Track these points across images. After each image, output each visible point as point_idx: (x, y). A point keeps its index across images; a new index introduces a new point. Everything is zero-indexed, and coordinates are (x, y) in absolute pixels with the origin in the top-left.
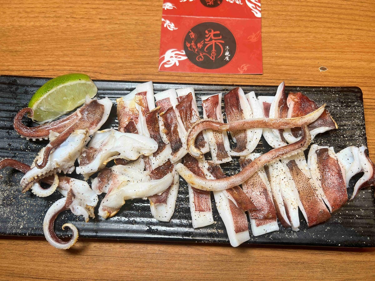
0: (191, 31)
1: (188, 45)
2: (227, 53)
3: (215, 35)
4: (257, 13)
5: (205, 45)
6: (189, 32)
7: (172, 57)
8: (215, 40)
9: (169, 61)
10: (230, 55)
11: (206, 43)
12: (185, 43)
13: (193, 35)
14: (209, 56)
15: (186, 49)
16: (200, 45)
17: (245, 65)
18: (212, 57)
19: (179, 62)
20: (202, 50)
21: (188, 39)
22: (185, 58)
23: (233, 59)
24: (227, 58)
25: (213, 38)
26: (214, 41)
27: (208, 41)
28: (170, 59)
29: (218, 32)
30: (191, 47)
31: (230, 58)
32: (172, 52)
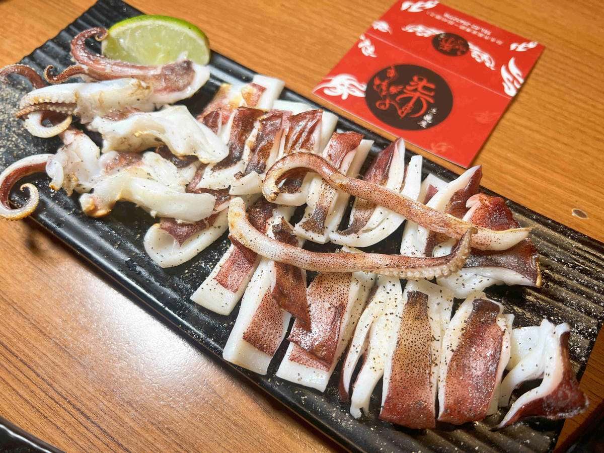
0: (392, 67)
1: (377, 82)
2: (428, 118)
3: (425, 88)
4: (509, 88)
5: (401, 92)
6: (390, 68)
7: (342, 85)
8: (421, 93)
9: (335, 88)
10: (430, 122)
11: (405, 91)
12: (375, 77)
13: (392, 73)
14: (398, 108)
15: (370, 85)
16: (393, 90)
17: (445, 144)
18: (402, 112)
19: (350, 96)
20: (393, 97)
21: (382, 74)
22: (362, 95)
23: (432, 129)
24: (424, 124)
25: (420, 89)
26: (417, 95)
27: (409, 91)
28: (339, 87)
29: (432, 86)
30: (378, 86)
31: (429, 125)
32: (349, 79)
